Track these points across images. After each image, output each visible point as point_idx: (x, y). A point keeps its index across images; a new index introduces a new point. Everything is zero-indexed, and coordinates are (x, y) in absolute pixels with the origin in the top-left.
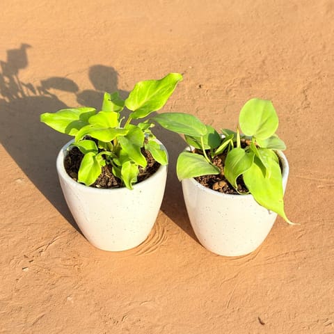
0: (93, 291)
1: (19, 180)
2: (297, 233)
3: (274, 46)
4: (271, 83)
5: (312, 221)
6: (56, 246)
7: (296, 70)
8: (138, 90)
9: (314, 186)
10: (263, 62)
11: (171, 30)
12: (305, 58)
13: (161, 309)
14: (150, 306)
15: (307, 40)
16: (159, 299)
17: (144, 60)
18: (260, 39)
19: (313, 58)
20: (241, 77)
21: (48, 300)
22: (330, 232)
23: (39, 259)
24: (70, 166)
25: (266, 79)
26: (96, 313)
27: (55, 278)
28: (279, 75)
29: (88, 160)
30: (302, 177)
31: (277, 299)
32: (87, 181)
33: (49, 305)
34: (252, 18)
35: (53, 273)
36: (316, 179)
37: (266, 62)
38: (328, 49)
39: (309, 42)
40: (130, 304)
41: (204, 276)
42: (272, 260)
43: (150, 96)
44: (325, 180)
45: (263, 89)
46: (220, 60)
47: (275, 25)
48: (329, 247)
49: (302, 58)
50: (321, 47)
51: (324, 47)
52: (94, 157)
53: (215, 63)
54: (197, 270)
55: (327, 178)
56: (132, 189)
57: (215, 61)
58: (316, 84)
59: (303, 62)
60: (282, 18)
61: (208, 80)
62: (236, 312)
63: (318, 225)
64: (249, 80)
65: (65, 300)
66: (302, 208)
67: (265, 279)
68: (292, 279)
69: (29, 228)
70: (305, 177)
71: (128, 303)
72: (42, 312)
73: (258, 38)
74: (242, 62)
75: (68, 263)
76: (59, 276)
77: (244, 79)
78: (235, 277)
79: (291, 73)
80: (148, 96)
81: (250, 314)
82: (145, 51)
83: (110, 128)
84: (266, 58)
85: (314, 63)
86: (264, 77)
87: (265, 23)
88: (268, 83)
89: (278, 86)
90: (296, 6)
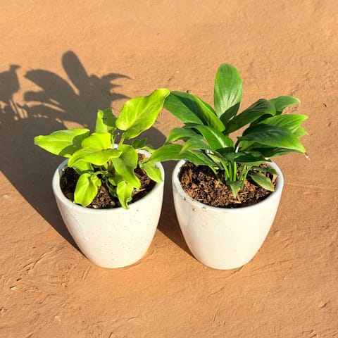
0: (80, 309)
1: (6, 196)
2: (283, 242)
3: (262, 48)
4: (259, 86)
5: (299, 229)
6: (43, 263)
7: (283, 72)
8: (127, 109)
9: (300, 192)
10: (251, 64)
11: (158, 34)
12: (293, 60)
13: (148, 325)
14: (137, 322)
15: (295, 41)
16: (146, 314)
17: (131, 65)
18: (248, 40)
19: (301, 58)
21: (36, 319)
22: (316, 240)
23: (27, 277)
24: (66, 186)
25: (253, 82)
26: (83, 332)
27: (42, 296)
28: (266, 78)
29: (84, 181)
30: (289, 184)
31: (262, 311)
32: (84, 201)
33: (36, 324)
34: (240, 18)
35: (40, 291)
36: (302, 185)
37: (253, 65)
38: (316, 49)
39: (297, 42)
40: (117, 321)
41: (190, 290)
42: (258, 271)
43: (140, 115)
44: (311, 186)
45: (251, 93)
46: (207, 64)
47: (262, 25)
48: (315, 255)
49: (290, 59)
50: (309, 47)
51: (312, 47)
52: (89, 178)
53: (203, 67)
54: (184, 285)
55: (313, 184)
56: (127, 208)
57: (203, 65)
58: (304, 86)
59: (291, 63)
60: (270, 18)
61: (195, 85)
62: (222, 326)
63: (303, 233)
65: (53, 319)
66: (289, 216)
67: (251, 291)
68: (278, 291)
69: (16, 245)
70: (292, 184)
71: (115, 320)
72: (30, 331)
73: (245, 39)
75: (55, 280)
76: (46, 294)
78: (221, 289)
79: (279, 76)
80: (138, 114)
81: (236, 328)
82: (133, 56)
83: (104, 150)
84: (254, 60)
85: (302, 64)
86: (252, 80)
87: (252, 23)
88: (255, 86)
89: (265, 89)
90: (284, 5)
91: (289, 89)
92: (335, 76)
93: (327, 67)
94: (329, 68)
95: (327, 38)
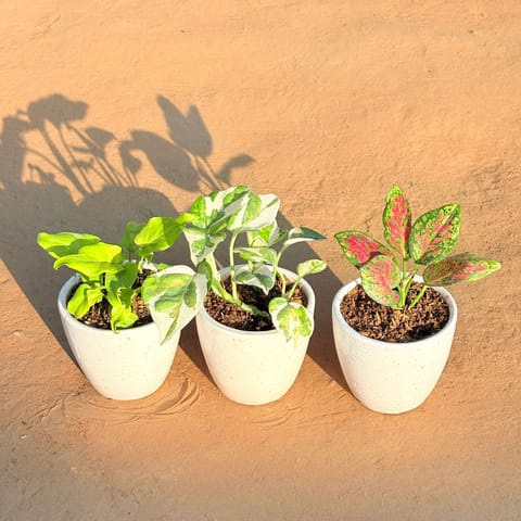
3: (335, 164)
4: (327, 211)
7: (359, 194)
10: (320, 183)
12: (371, 179)
15: (376, 156)
19: (381, 178)
20: (292, 202)
25: (322, 205)
28: (337, 201)
34: (311, 126)
37: (323, 184)
38: (400, 167)
39: (379, 157)
46: (268, 182)
47: (338, 135)
49: (367, 180)
50: (392, 164)
51: (396, 165)
59: (369, 183)
60: (348, 127)
64: (301, 207)
73: (316, 153)
74: (294, 184)
77: (295, 205)
79: (353, 199)
84: (324, 177)
86: (320, 203)
87: (326, 132)
88: (323, 210)
89: (335, 214)
90: (366, 111)
91: (364, 215)
92: (420, 200)
93: (412, 189)
94: (415, 192)
95: (415, 154)
